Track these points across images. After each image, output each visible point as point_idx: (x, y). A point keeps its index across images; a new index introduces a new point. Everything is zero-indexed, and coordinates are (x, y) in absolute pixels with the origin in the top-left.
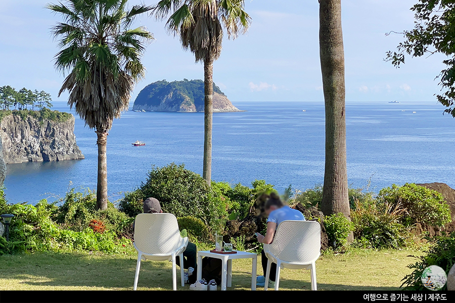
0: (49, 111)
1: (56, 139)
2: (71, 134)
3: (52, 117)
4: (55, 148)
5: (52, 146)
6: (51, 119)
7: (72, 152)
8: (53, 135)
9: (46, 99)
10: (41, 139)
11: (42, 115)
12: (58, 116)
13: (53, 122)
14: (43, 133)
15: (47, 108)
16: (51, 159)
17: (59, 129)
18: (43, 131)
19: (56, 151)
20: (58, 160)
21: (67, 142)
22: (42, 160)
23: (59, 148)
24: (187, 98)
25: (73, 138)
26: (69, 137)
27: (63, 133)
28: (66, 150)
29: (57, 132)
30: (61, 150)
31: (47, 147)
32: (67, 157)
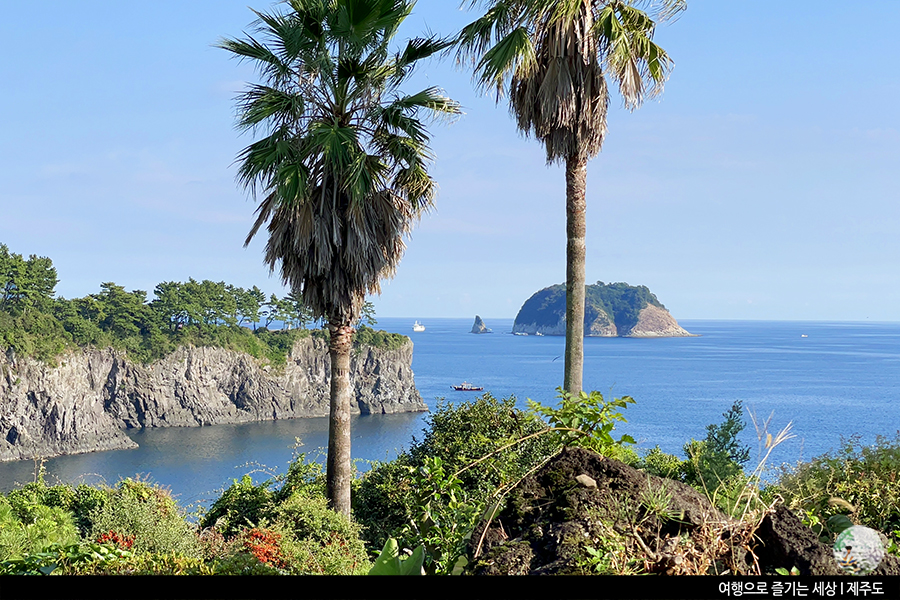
0: (371, 331)
1: (382, 377)
2: (406, 370)
3: (374, 341)
4: (380, 393)
5: (376, 390)
6: (374, 345)
7: (407, 400)
8: (376, 371)
9: (366, 311)
10: (357, 378)
11: (359, 337)
12: (385, 340)
13: (376, 350)
14: (361, 368)
15: (368, 326)
16: (372, 411)
17: (386, 362)
18: (360, 364)
19: (382, 397)
20: (384, 413)
21: (399, 384)
22: (358, 412)
23: (386, 393)
24: (603, 314)
25: (409, 377)
26: (403, 375)
27: (394, 368)
28: (398, 395)
29: (383, 367)
30: (389, 396)
31: (367, 392)
32: (399, 408)
